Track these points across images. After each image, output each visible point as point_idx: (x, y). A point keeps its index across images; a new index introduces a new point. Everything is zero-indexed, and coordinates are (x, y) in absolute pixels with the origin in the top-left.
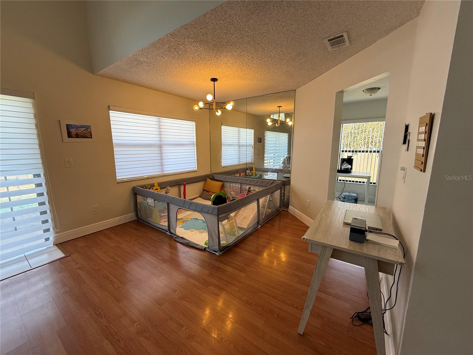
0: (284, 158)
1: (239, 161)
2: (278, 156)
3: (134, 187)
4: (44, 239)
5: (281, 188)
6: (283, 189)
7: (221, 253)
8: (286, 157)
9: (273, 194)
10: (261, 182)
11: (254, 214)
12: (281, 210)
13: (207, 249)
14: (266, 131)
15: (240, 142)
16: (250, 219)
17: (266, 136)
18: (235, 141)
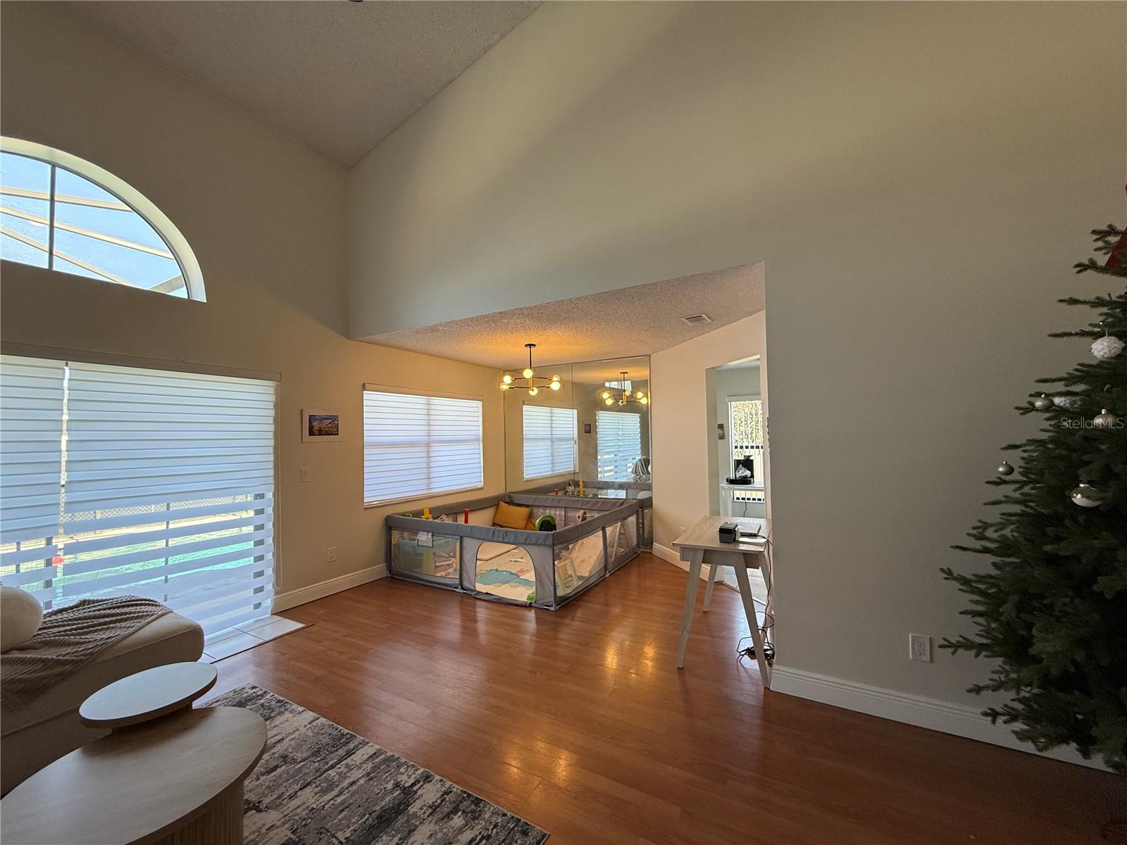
0: (635, 461)
1: (552, 468)
2: (623, 458)
3: (388, 516)
4: (252, 606)
5: (637, 513)
6: (640, 513)
7: (558, 607)
8: (640, 460)
9: (625, 521)
10: (601, 503)
11: (598, 553)
12: (639, 552)
13: (534, 605)
14: (598, 411)
15: (554, 433)
16: (593, 562)
17: (599, 421)
18: (545, 432)
